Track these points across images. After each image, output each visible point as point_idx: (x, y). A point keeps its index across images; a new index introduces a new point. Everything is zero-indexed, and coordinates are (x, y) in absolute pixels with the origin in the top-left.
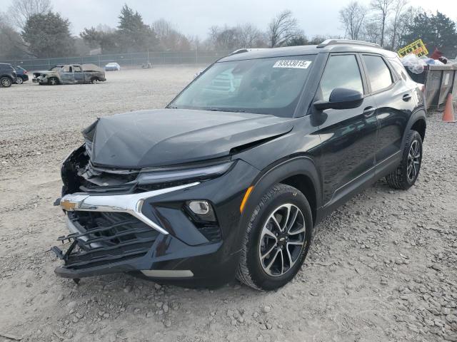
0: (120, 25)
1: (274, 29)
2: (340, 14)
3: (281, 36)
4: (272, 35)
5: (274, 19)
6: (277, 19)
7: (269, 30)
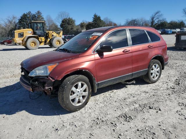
0: (93, 20)
1: (153, 18)
2: (183, 10)
3: (156, 21)
4: (151, 21)
5: (153, 15)
6: (154, 14)
7: (150, 19)
